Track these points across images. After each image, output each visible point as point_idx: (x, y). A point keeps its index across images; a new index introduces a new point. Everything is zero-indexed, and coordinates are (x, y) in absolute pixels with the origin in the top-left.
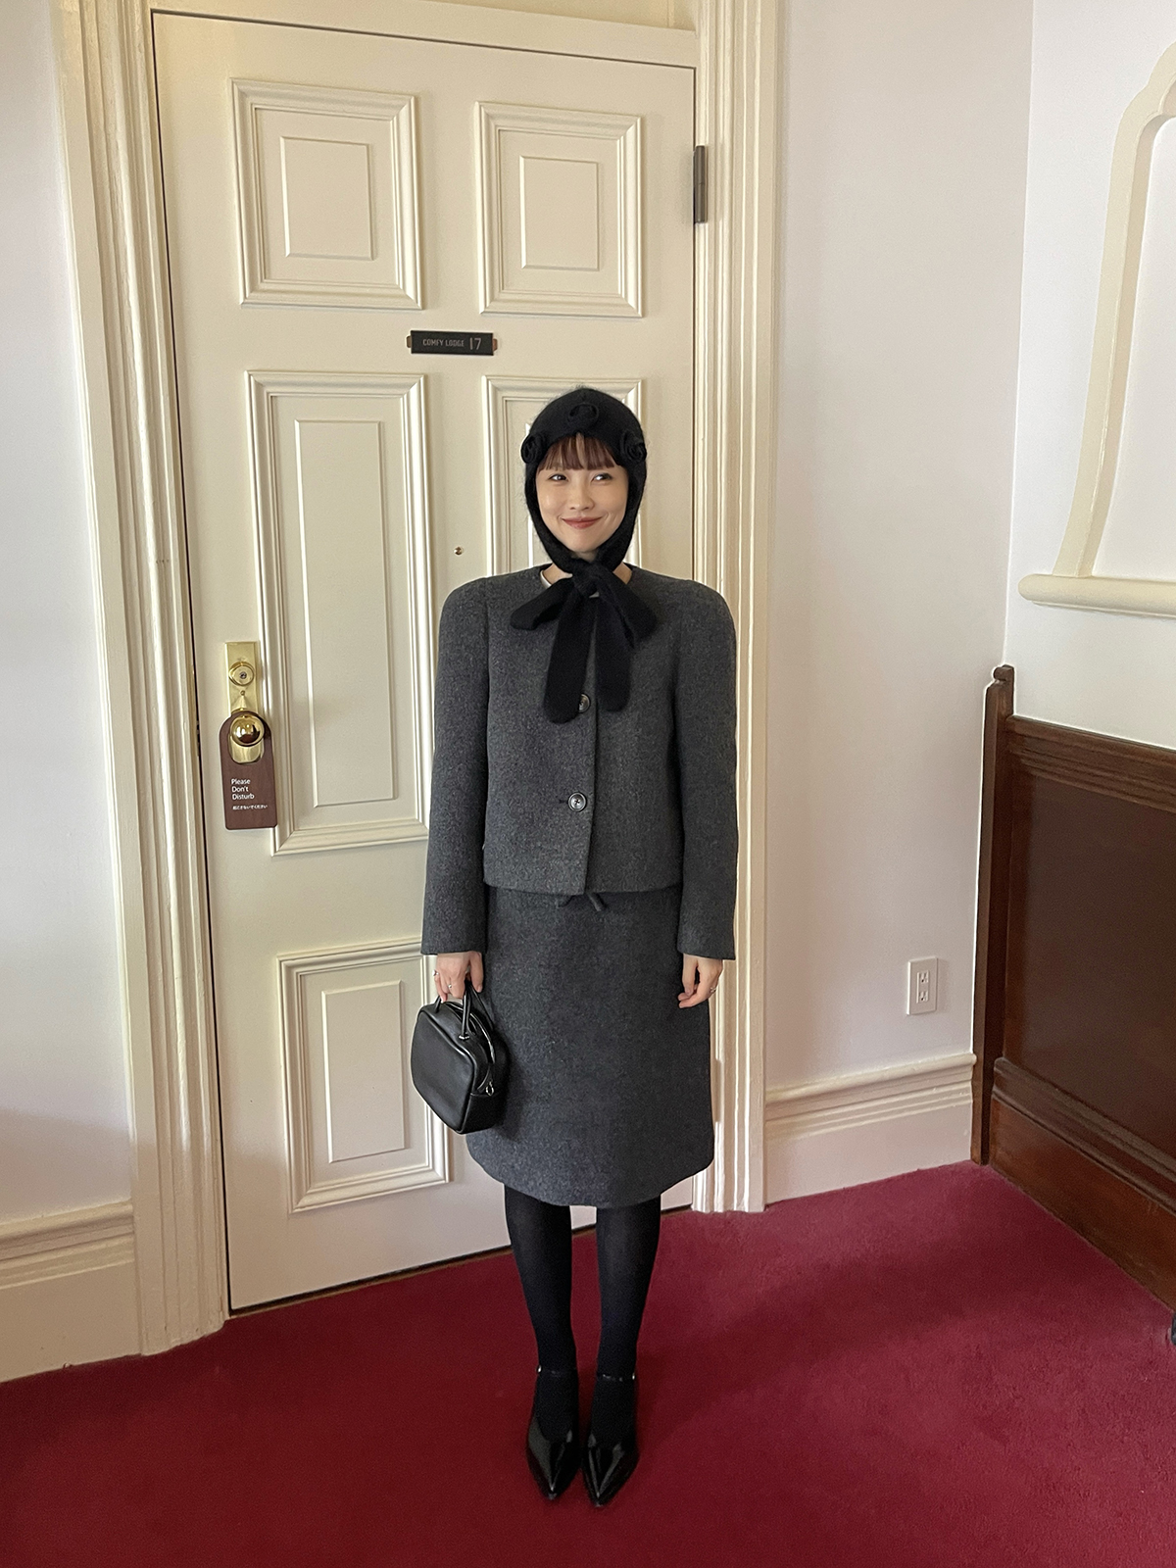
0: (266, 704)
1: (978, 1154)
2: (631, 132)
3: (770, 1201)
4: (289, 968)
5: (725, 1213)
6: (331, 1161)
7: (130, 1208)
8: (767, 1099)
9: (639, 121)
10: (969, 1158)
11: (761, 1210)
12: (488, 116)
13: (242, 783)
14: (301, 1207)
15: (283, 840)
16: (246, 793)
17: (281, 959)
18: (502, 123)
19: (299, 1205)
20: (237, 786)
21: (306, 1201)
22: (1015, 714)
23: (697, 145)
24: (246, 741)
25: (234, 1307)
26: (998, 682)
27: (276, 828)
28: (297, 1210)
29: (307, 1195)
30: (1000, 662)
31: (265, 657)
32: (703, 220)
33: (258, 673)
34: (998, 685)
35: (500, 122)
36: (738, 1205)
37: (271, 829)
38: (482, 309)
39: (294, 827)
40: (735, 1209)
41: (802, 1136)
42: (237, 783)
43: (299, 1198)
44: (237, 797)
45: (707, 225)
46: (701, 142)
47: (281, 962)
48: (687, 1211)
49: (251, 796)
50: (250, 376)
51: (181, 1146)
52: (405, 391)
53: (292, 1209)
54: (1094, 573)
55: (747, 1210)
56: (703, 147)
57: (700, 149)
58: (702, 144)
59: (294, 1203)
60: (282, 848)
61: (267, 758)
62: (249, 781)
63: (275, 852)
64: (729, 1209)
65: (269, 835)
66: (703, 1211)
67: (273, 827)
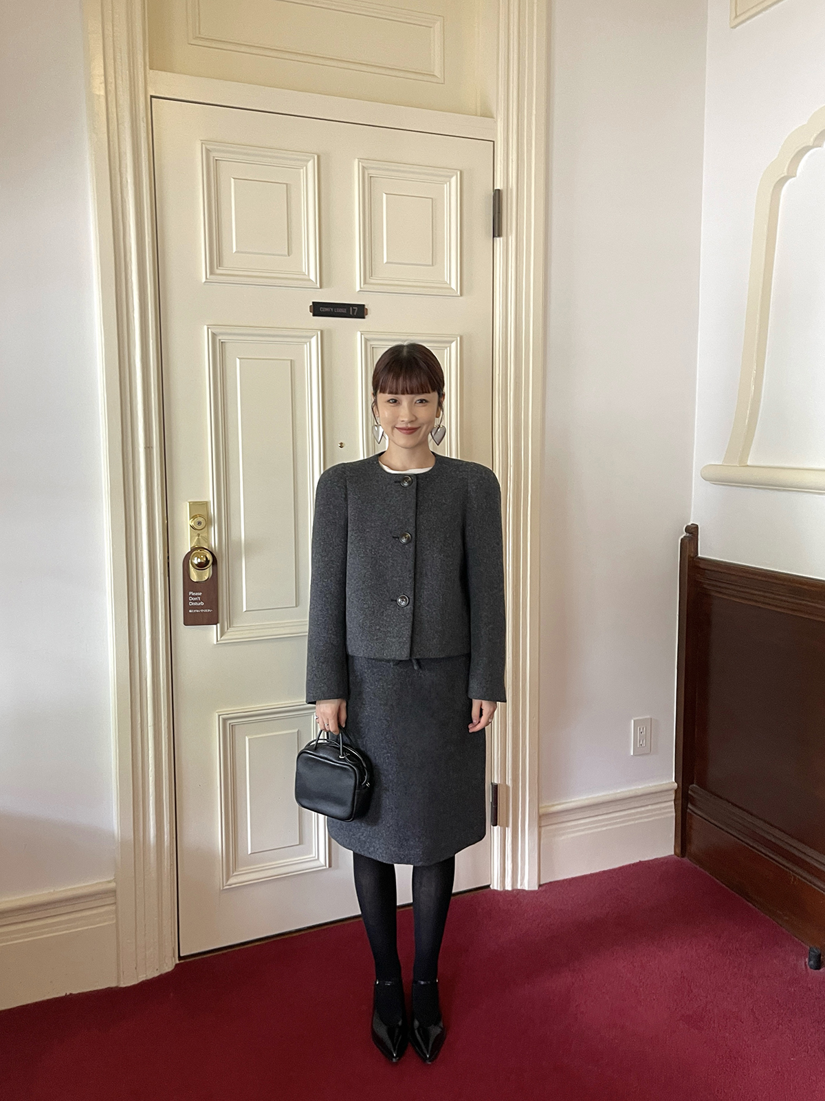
0: (214, 542)
1: (679, 851)
2: (454, 179)
3: (542, 883)
4: (225, 720)
5: (513, 890)
6: (249, 853)
7: (113, 885)
8: (540, 811)
9: (459, 173)
10: (673, 853)
11: (536, 888)
12: (363, 167)
13: (197, 594)
14: (230, 885)
15: (222, 634)
16: (198, 601)
17: (220, 714)
18: (372, 172)
19: (229, 882)
20: (193, 596)
21: (231, 881)
22: (699, 555)
23: (495, 188)
24: (201, 566)
25: (182, 955)
26: (688, 534)
27: (218, 625)
28: (227, 887)
29: (233, 876)
30: (689, 522)
31: (214, 512)
32: (499, 236)
33: (209, 522)
34: (688, 537)
35: (371, 171)
36: (521, 885)
37: (215, 626)
38: (358, 289)
39: (230, 625)
40: (519, 888)
41: (563, 838)
42: (193, 594)
43: (227, 880)
44: (192, 604)
45: (501, 238)
46: (498, 187)
47: (219, 716)
48: (489, 889)
50: (208, 328)
51: (150, 843)
52: (309, 340)
53: (223, 887)
54: (749, 463)
55: (527, 889)
56: (499, 190)
57: (497, 192)
58: (498, 188)
59: (224, 882)
60: (222, 638)
61: (214, 578)
62: (200, 594)
63: (217, 641)
64: (515, 888)
65: (213, 630)
66: (499, 889)
67: (216, 624)
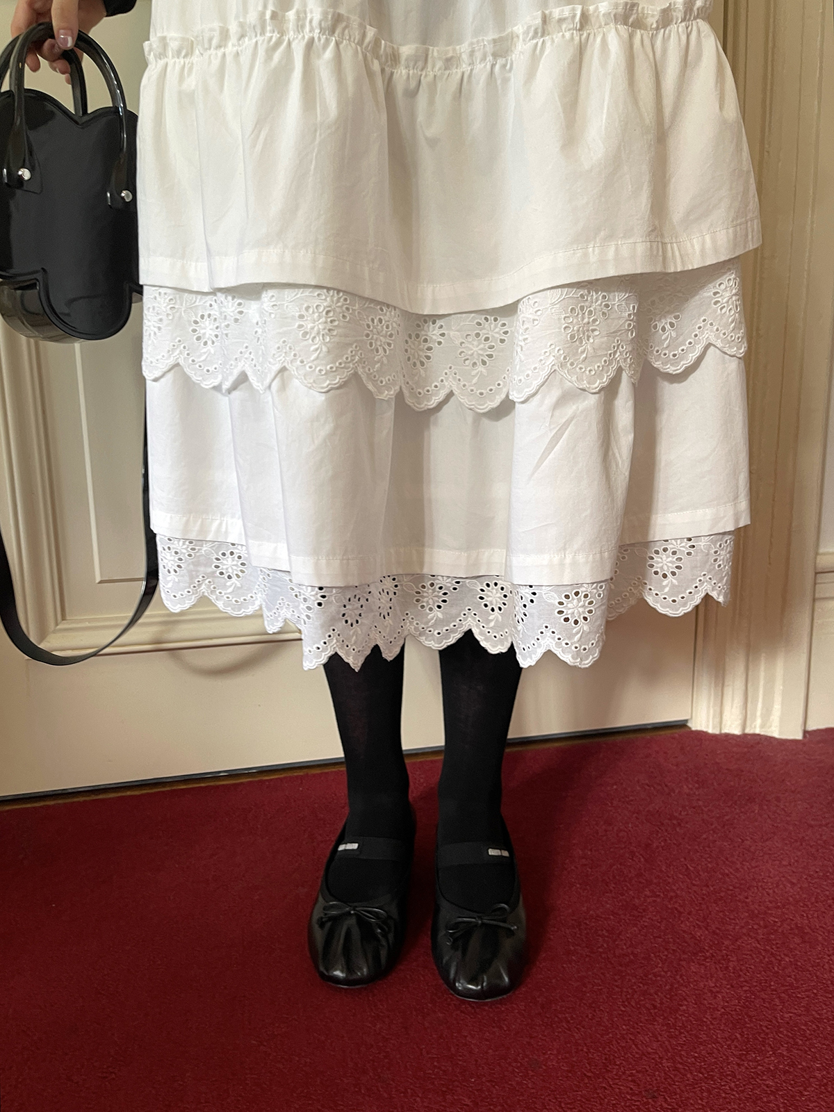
3: (813, 726)
5: (745, 735)
6: (97, 581)
11: (799, 736)
29: (54, 632)
36: (762, 726)
40: (757, 731)
48: (682, 731)
55: (776, 735)
64: (748, 731)
66: (710, 731)
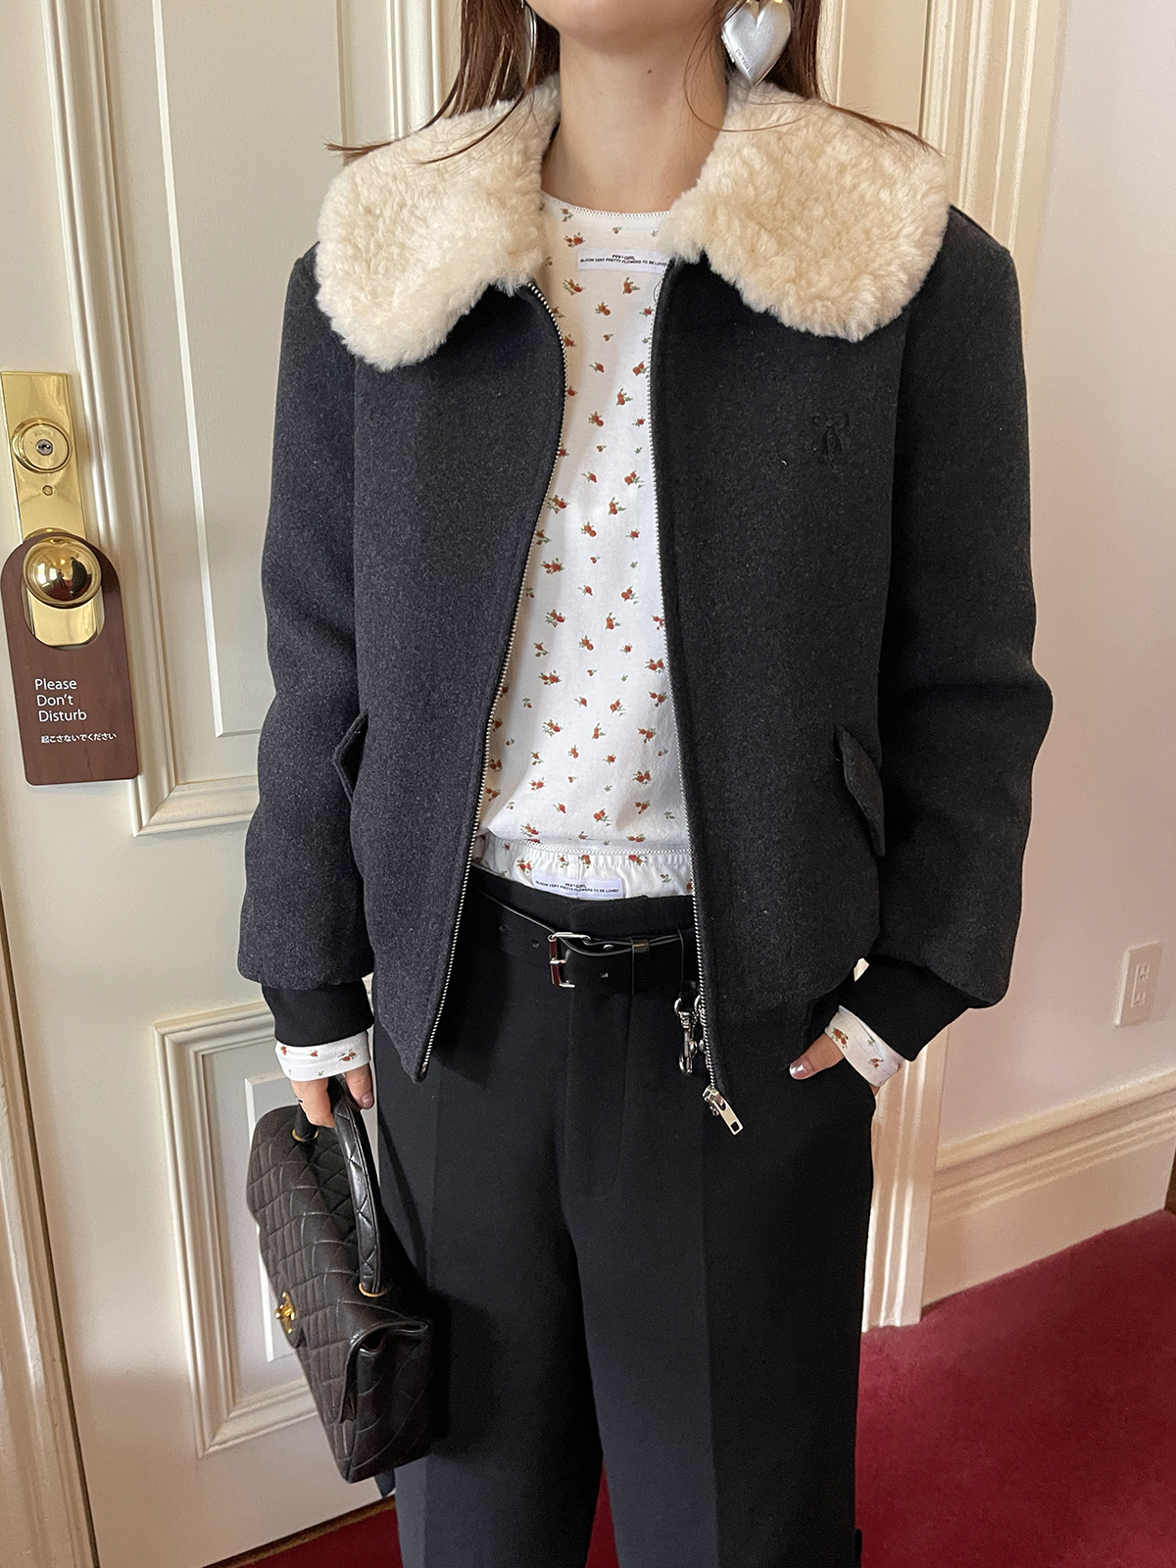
0: (103, 518)
3: (928, 1302)
4: (180, 1047)
6: (269, 1358)
11: (917, 1320)
13: (59, 686)
14: (220, 1444)
15: (154, 807)
16: (67, 709)
17: (164, 1030)
19: (217, 1439)
20: (49, 693)
21: (227, 1431)
24: (64, 594)
27: (139, 777)
28: (211, 1450)
29: (226, 1422)
31: (92, 405)
33: (80, 447)
37: (129, 781)
39: (178, 776)
42: (50, 685)
43: (216, 1430)
44: (49, 716)
47: (163, 1036)
49: (80, 715)
53: (204, 1450)
55: (898, 1324)
59: (207, 1440)
60: (155, 817)
61: (113, 636)
62: (73, 684)
63: (141, 827)
65: (125, 794)
67: (133, 776)
